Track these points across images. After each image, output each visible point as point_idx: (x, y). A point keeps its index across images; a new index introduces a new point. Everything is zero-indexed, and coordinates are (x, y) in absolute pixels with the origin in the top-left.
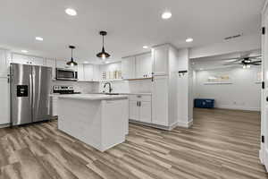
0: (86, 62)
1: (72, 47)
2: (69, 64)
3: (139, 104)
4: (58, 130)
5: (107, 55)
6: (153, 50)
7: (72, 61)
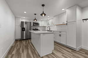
0: (42, 20)
1: (35, 14)
2: (34, 20)
3: (60, 35)
4: (31, 43)
5: (45, 15)
6: (67, 10)
7: (35, 19)
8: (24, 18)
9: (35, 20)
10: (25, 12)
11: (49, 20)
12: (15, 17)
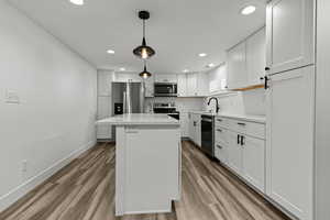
0: (186, 71)
2: (141, 75)
7: (145, 72)
8: (123, 69)
9: (145, 75)
10: (111, 52)
11: (217, 68)
12: (98, 70)
